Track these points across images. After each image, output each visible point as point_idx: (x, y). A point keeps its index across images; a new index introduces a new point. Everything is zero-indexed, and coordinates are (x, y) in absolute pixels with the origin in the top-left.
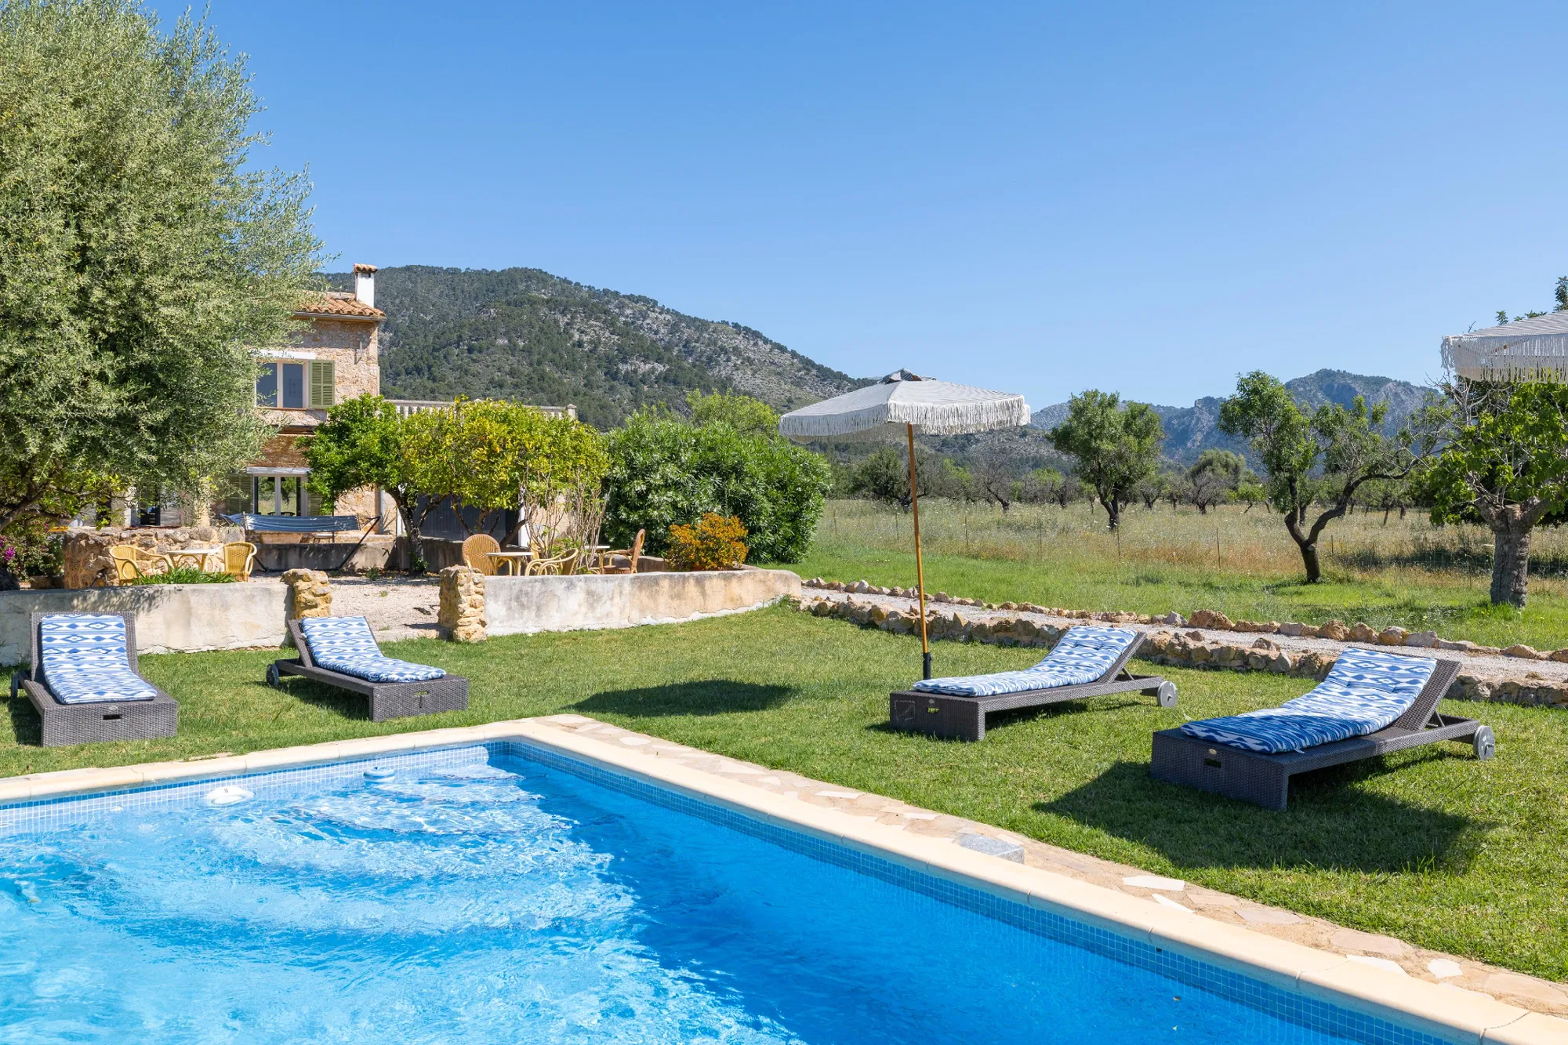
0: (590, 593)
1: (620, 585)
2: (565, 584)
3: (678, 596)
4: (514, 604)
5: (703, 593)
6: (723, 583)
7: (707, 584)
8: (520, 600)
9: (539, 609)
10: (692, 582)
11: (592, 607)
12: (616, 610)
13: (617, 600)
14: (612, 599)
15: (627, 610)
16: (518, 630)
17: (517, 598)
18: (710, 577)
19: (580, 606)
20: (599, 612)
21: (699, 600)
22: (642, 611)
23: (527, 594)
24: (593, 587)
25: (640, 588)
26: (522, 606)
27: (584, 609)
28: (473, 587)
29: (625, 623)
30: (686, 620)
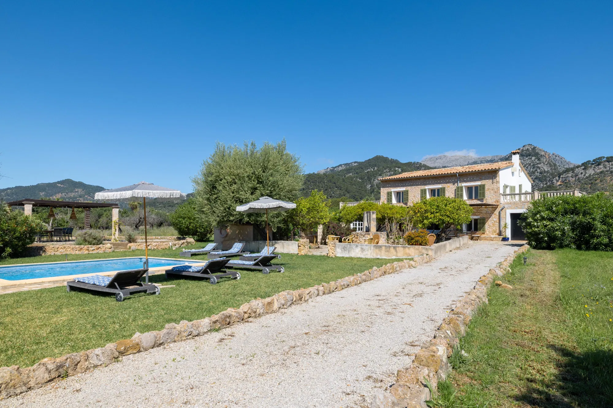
0: (362, 249)
1: (370, 247)
2: (355, 246)
3: (388, 251)
4: (343, 250)
5: (396, 251)
6: (403, 249)
7: (397, 249)
8: (344, 249)
9: (349, 251)
10: (392, 248)
11: (362, 252)
12: (369, 253)
13: (369, 251)
14: (368, 250)
15: (372, 254)
16: (343, 256)
17: (344, 248)
18: (398, 247)
19: (359, 251)
20: (364, 253)
21: (395, 253)
22: (377, 254)
23: (346, 247)
24: (363, 247)
25: (376, 248)
26: (345, 250)
27: (360, 252)
28: (331, 245)
29: (372, 257)
30: (391, 258)
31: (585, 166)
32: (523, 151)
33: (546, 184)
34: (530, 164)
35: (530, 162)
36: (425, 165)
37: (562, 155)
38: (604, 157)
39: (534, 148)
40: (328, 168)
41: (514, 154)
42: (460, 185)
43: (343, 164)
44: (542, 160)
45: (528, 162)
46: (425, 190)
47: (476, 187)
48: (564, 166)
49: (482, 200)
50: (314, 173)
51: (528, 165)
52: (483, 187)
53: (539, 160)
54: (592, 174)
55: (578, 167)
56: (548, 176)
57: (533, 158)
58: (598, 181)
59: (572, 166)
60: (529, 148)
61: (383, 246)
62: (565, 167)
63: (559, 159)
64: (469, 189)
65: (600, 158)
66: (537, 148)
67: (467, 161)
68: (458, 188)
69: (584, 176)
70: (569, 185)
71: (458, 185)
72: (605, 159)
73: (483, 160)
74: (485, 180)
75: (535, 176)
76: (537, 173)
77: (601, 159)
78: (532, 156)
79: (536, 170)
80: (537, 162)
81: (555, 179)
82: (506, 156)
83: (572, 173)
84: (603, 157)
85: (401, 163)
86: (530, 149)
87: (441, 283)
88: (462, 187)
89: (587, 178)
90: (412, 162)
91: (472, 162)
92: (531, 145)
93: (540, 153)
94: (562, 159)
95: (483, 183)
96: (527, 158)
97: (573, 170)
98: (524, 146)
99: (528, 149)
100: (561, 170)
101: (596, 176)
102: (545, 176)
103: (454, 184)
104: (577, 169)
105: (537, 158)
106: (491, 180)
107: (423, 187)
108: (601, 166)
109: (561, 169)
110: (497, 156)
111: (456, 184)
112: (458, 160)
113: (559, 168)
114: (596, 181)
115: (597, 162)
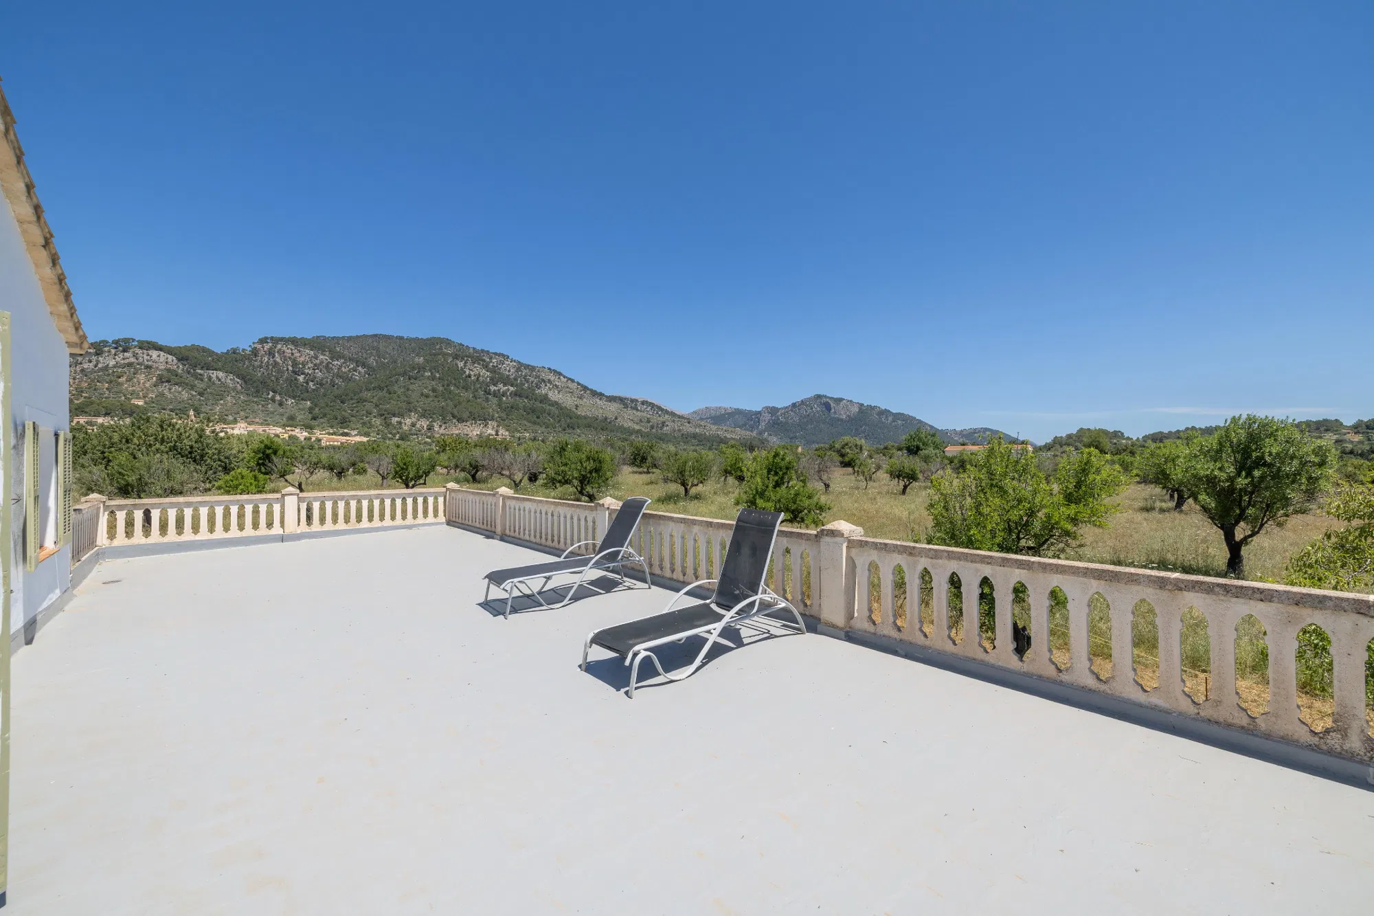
31: (98, 348)
38: (134, 340)
54: (110, 366)
58: (124, 379)
65: (126, 340)
69: (96, 366)
72: (136, 343)
77: (129, 343)
84: (132, 339)
89: (101, 370)
101: (120, 370)
108: (128, 354)
114: (120, 378)
115: (123, 345)
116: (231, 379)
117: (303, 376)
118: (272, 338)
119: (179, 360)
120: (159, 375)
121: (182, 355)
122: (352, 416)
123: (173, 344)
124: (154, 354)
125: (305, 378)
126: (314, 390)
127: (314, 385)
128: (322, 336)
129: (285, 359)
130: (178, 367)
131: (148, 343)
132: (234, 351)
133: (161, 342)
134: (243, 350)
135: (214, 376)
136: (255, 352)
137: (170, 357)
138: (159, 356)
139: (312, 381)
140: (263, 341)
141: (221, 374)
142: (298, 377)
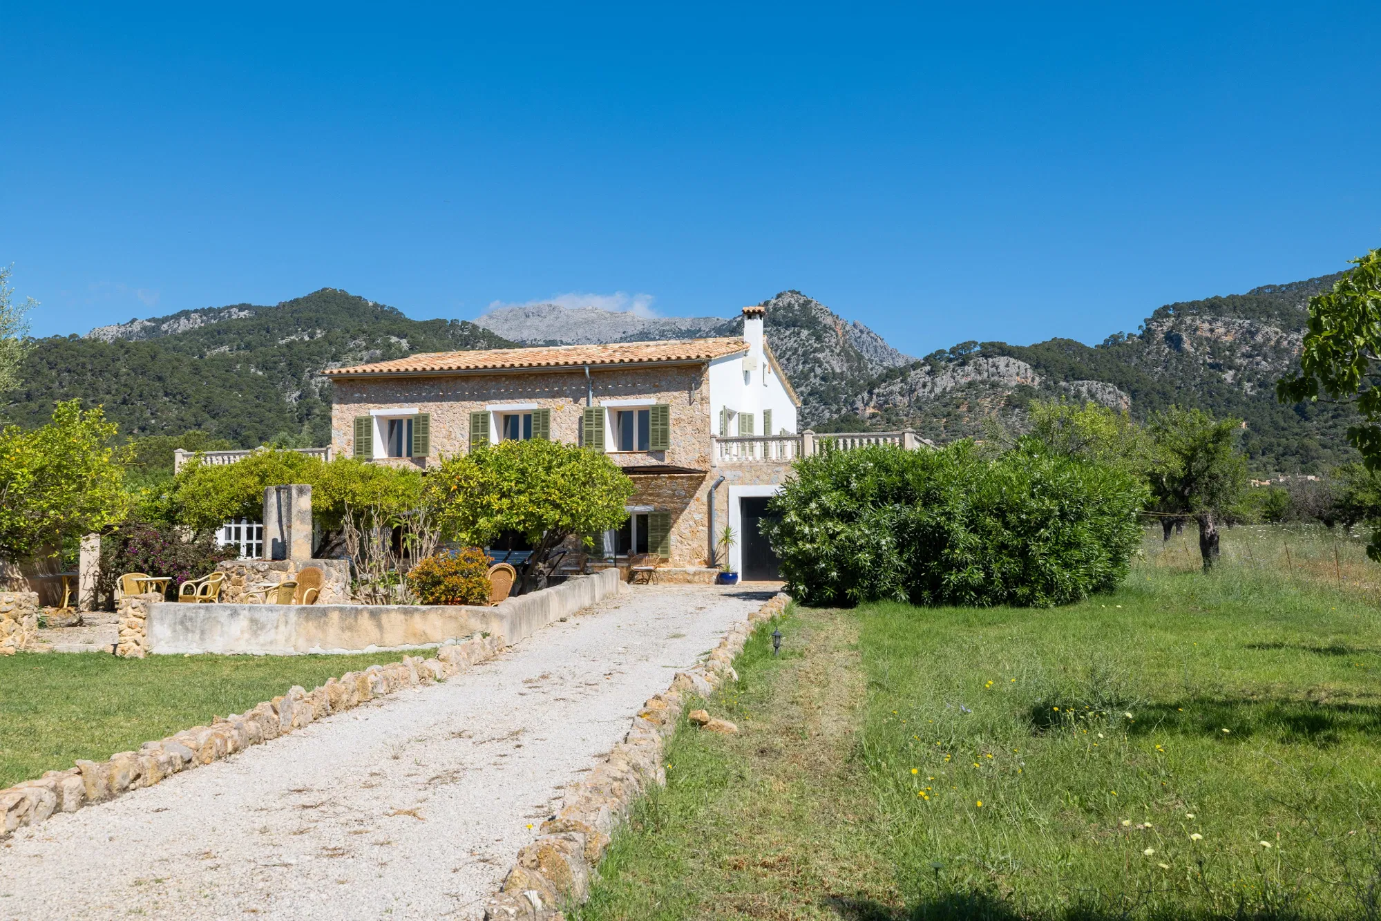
0: (253, 621)
1: (286, 615)
2: (229, 612)
3: (350, 628)
4: (179, 627)
5: (380, 626)
6: (402, 617)
7: (384, 618)
8: (184, 623)
9: (203, 632)
10: (366, 615)
11: (255, 634)
12: (281, 638)
13: (282, 628)
14: (277, 627)
15: (293, 639)
16: (181, 651)
17: (182, 623)
18: (388, 611)
19: (242, 632)
20: (262, 639)
21: (375, 633)
22: (310, 640)
23: (191, 619)
24: (257, 615)
25: (307, 619)
26: (187, 629)
27: (246, 636)
28: (130, 610)
29: (291, 651)
30: (360, 652)
31: (934, 362)
32: (776, 309)
33: (839, 411)
34: (796, 350)
35: (796, 345)
36: (489, 332)
37: (875, 330)
38: (975, 343)
39: (808, 302)
40: (134, 320)
41: (750, 315)
42: (595, 403)
43: (196, 311)
44: (827, 340)
45: (791, 343)
46: (485, 416)
47: (644, 413)
48: (881, 361)
49: (659, 454)
50: (73, 336)
51: (790, 353)
52: (664, 410)
53: (819, 339)
54: (948, 389)
55: (915, 366)
56: (843, 389)
57: (805, 333)
58: (964, 409)
59: (900, 363)
60: (793, 302)
61: (335, 609)
62: (885, 364)
63: (869, 339)
64: (623, 417)
65: (967, 345)
66: (812, 305)
67: (621, 330)
68: (589, 413)
69: (930, 393)
70: (894, 418)
71: (588, 404)
72: (978, 348)
73: (668, 328)
74: (668, 390)
75: (809, 388)
76: (815, 376)
77: (969, 349)
78: (802, 327)
79: (812, 370)
80: (815, 345)
81: (860, 396)
82: (730, 322)
83: (902, 381)
84: (974, 342)
85: (410, 322)
86: (797, 307)
87: (524, 730)
88: (600, 412)
89: (937, 398)
90: (444, 321)
91: (636, 332)
92: (798, 293)
93: (820, 319)
94: (876, 340)
95: (663, 402)
96: (788, 333)
97: (902, 373)
98: (779, 296)
99: (789, 304)
100: (874, 372)
101: (959, 395)
102: (835, 389)
103: (576, 401)
104: (913, 373)
105: (813, 334)
106: (686, 394)
107: (477, 407)
108: (969, 368)
109: (876, 371)
110: (707, 319)
111: (583, 401)
112: (593, 322)
113: (870, 366)
114: (958, 407)
115: (960, 356)
116: (1109, 393)
117: (1232, 373)
118: (1176, 306)
119: (1036, 367)
120: (1008, 396)
121: (1039, 358)
122: (1324, 447)
123: (1026, 343)
124: (1002, 361)
125: (1236, 375)
126: (1251, 398)
127: (1253, 388)
128: (1269, 287)
129: (1199, 342)
130: (1033, 380)
131: (992, 344)
132: (1115, 339)
133: (1011, 342)
134: (1130, 336)
135: (1084, 389)
136: (1147, 335)
137: (1022, 364)
138: (1007, 366)
139: (1249, 381)
140: (1161, 313)
141: (1095, 385)
142: (1223, 376)
